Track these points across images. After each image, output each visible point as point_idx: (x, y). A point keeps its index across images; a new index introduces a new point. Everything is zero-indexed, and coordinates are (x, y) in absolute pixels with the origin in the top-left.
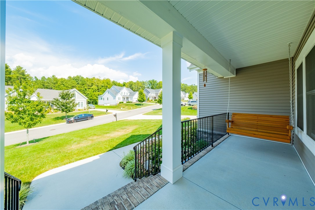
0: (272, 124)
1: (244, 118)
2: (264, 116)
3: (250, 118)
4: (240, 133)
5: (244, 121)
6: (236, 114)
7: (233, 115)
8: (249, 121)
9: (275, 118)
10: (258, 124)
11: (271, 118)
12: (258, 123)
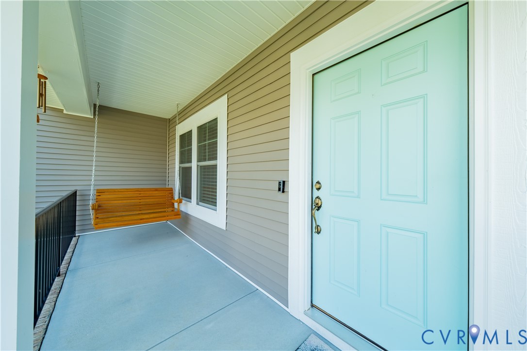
0: (157, 200)
1: (120, 196)
2: (149, 190)
3: (131, 195)
4: (122, 223)
5: (120, 202)
6: (103, 191)
7: (98, 194)
8: (128, 201)
9: (160, 192)
10: (140, 204)
11: (157, 192)
12: (140, 201)
